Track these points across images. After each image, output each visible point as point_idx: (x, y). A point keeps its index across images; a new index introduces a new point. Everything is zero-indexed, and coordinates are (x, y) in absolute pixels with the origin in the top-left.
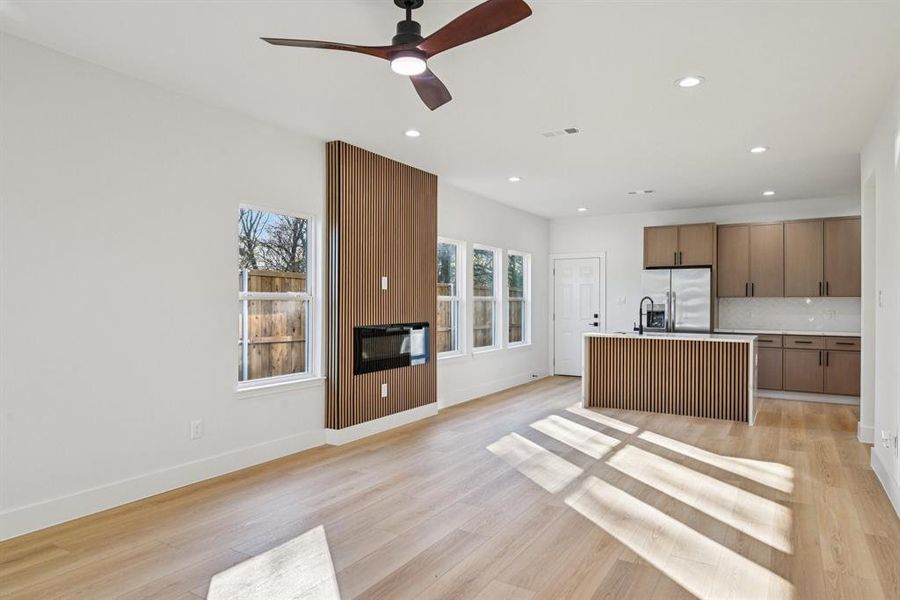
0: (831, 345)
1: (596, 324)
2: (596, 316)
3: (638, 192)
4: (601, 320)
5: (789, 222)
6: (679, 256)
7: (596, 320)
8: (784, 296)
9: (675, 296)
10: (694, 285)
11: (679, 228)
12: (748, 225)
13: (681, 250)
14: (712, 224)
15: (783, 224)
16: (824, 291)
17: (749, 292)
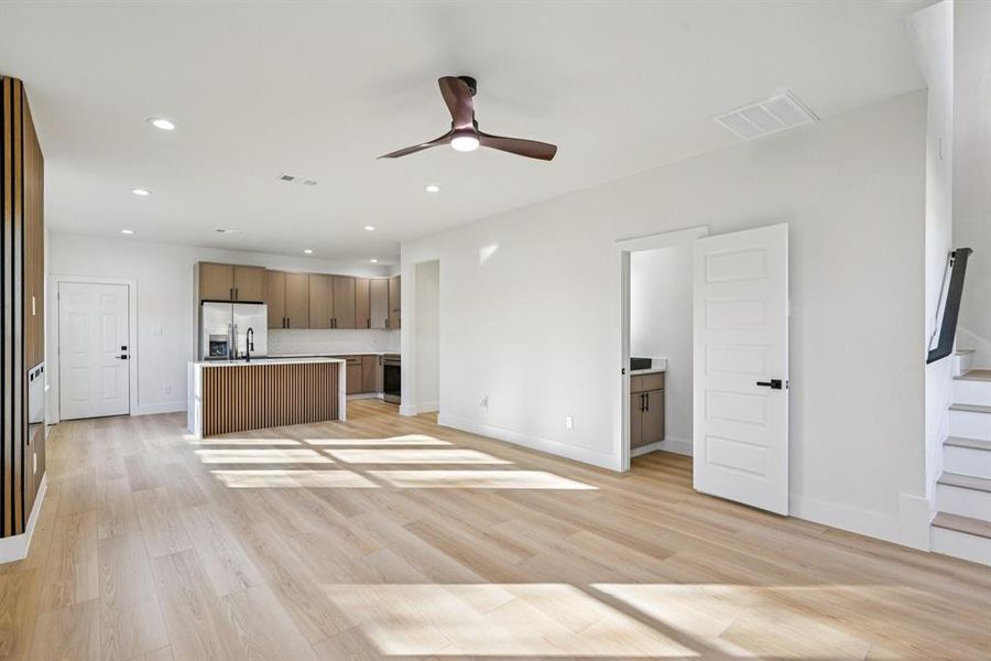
1: (124, 357)
2: (125, 348)
4: (132, 352)
6: (234, 292)
7: (124, 353)
8: (309, 328)
9: (236, 327)
10: (251, 319)
11: (234, 267)
12: (285, 273)
13: (236, 287)
14: (264, 268)
15: (309, 275)
16: (334, 325)
17: (286, 324)
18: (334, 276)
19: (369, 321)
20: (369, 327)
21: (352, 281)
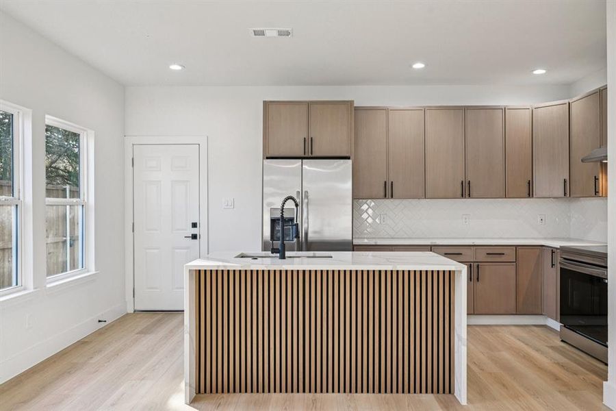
0: (482, 256)
1: (194, 237)
2: (194, 225)
3: (268, 33)
4: (201, 231)
5: (430, 108)
6: (309, 142)
7: (195, 231)
8: (425, 198)
9: (307, 197)
11: (309, 105)
12: (386, 110)
13: (312, 135)
14: (351, 102)
15: (425, 110)
16: (466, 191)
17: (388, 192)
18: (465, 109)
19: (530, 184)
20: (530, 194)
21: (499, 114)
